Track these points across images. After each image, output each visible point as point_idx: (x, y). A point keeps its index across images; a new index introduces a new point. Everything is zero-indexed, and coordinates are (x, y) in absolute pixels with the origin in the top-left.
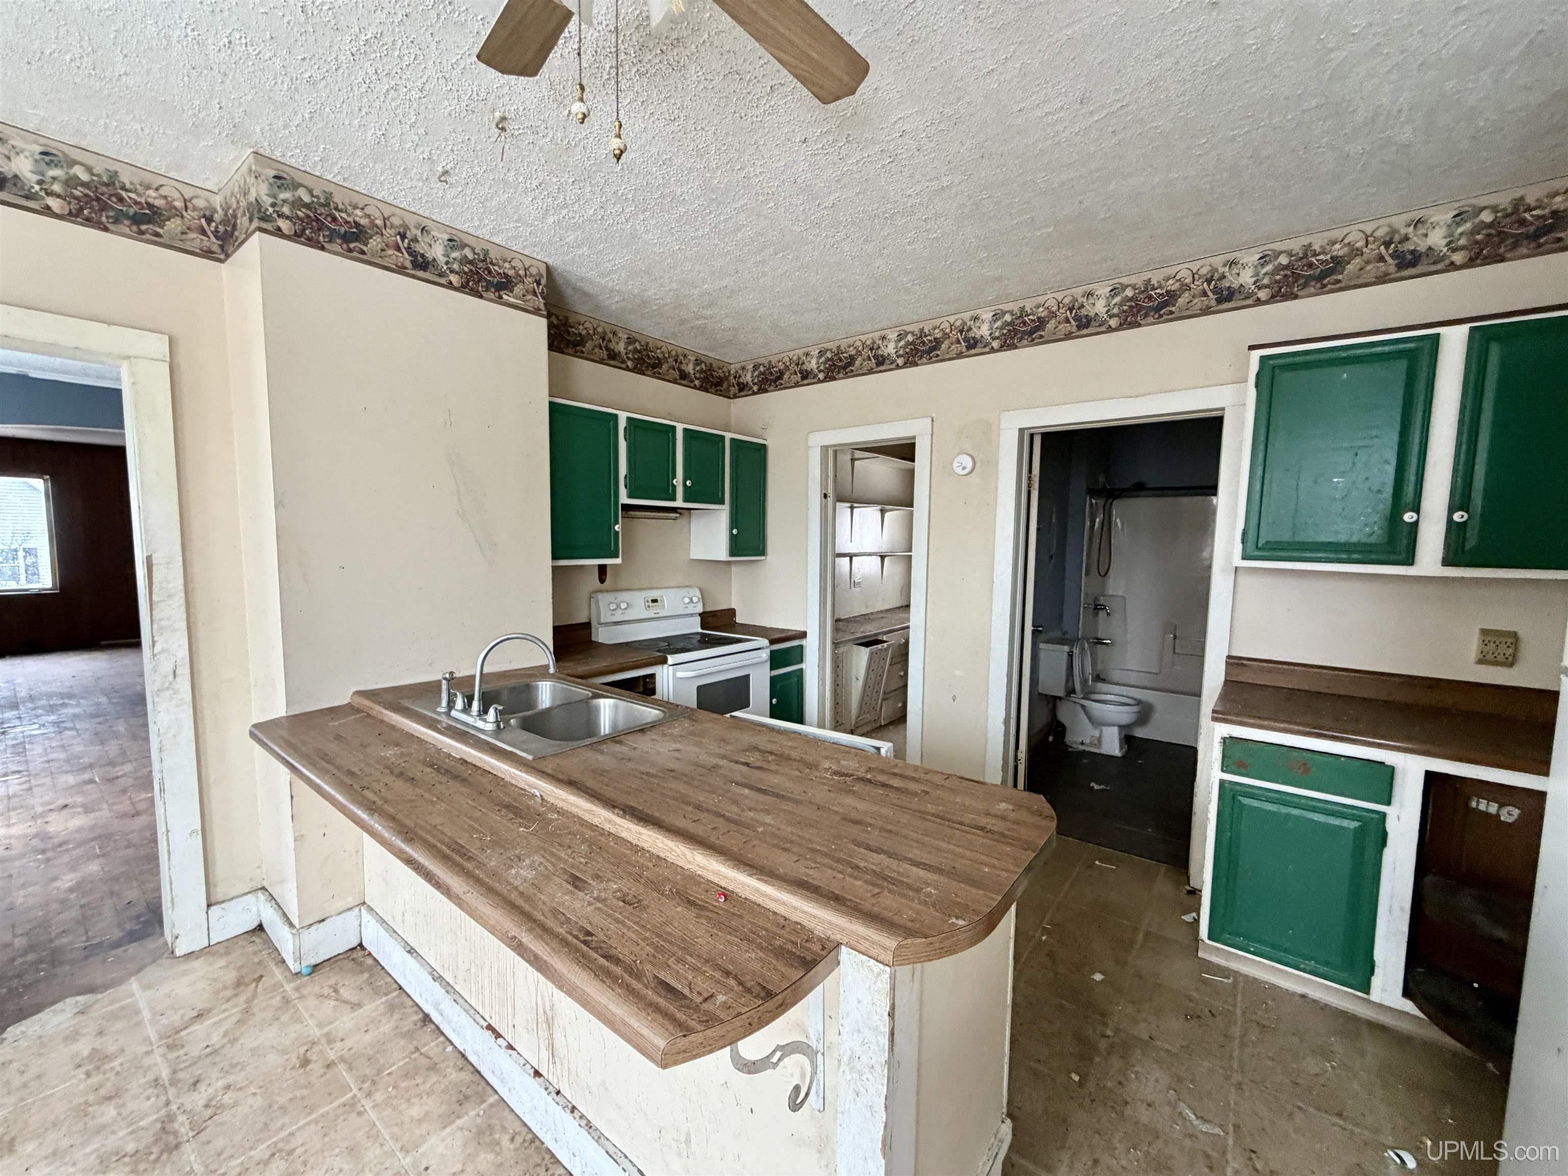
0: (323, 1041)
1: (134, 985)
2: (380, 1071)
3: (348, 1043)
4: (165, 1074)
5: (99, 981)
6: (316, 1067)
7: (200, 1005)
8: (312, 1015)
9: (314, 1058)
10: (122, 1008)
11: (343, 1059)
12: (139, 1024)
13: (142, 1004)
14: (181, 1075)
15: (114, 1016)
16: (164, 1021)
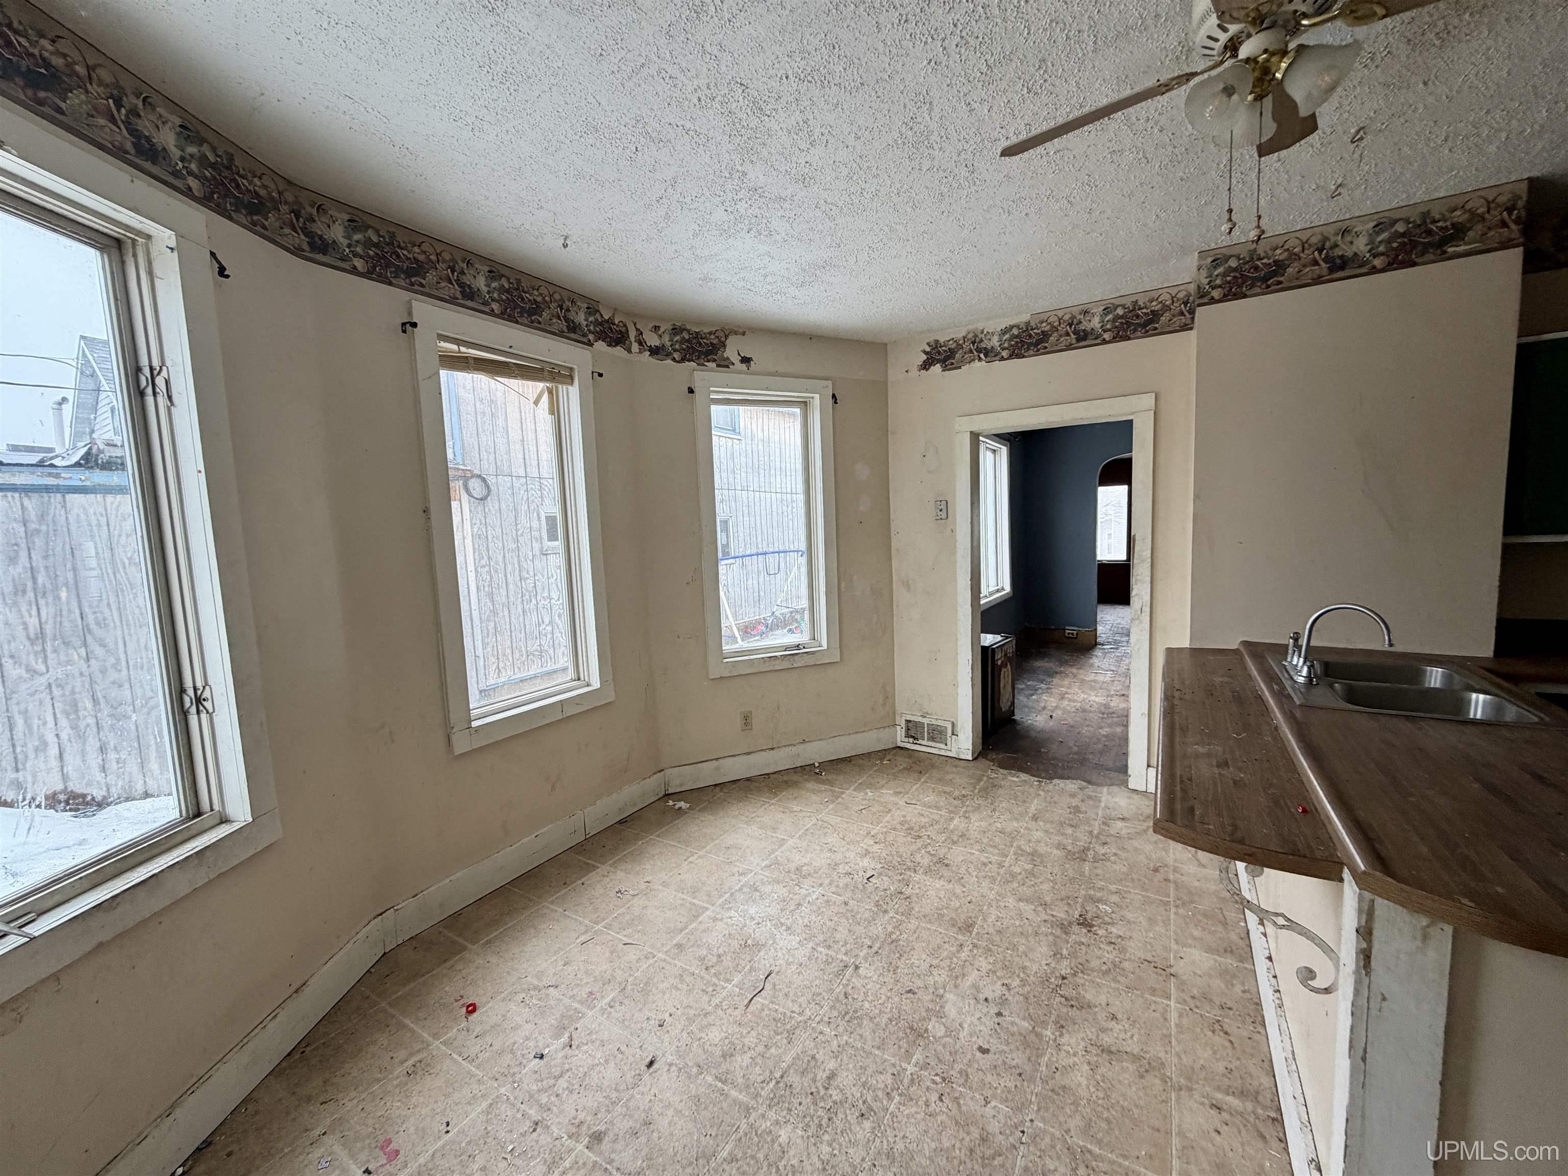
0: (1171, 868)
1: (1105, 789)
2: (1191, 902)
3: (1184, 878)
4: (1095, 832)
5: (1094, 780)
6: (1159, 876)
7: (1126, 815)
8: (1174, 854)
9: (1162, 871)
10: (1096, 796)
11: (1175, 882)
12: (1098, 807)
13: (1103, 799)
14: (1101, 837)
15: (1090, 797)
16: (1108, 811)
